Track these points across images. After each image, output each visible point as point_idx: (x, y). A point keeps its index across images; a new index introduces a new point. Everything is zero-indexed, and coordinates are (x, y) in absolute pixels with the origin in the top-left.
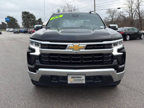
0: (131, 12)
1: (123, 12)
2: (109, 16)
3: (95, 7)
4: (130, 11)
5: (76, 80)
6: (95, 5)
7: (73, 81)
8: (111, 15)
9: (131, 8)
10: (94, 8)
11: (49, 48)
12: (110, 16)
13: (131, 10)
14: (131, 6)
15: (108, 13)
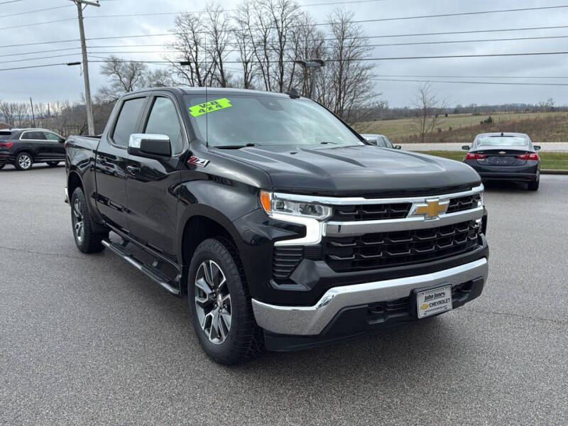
0: (194, 75)
1: (166, 74)
2: (113, 83)
3: (84, 47)
4: (192, 72)
5: (434, 304)
6: (83, 40)
7: (429, 308)
8: (125, 80)
9: (196, 63)
10: (81, 51)
11: (357, 218)
12: (117, 85)
13: (197, 69)
14: (194, 55)
15: (109, 74)
